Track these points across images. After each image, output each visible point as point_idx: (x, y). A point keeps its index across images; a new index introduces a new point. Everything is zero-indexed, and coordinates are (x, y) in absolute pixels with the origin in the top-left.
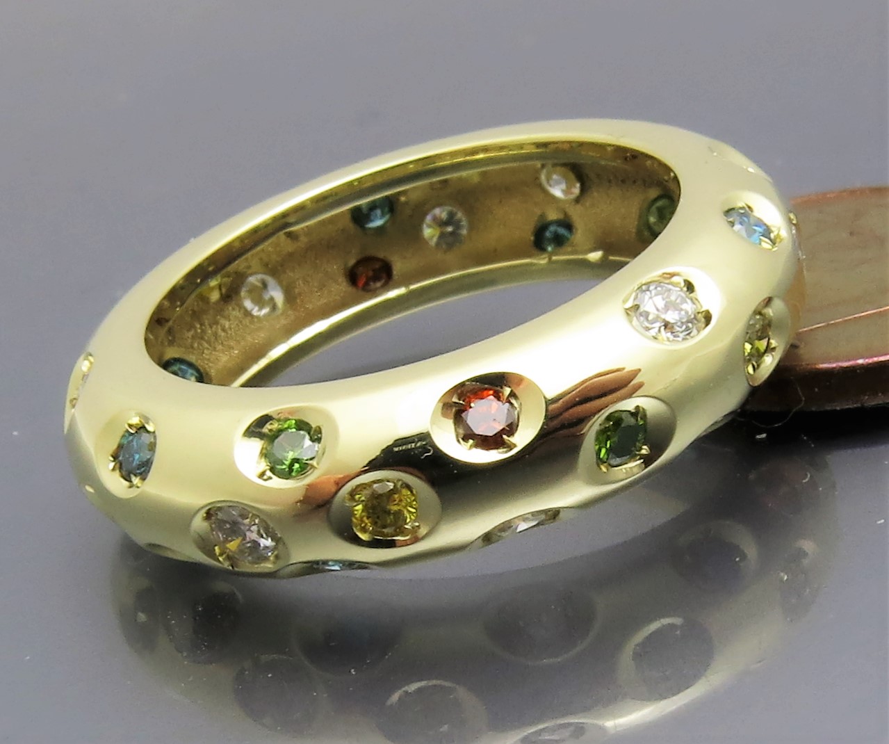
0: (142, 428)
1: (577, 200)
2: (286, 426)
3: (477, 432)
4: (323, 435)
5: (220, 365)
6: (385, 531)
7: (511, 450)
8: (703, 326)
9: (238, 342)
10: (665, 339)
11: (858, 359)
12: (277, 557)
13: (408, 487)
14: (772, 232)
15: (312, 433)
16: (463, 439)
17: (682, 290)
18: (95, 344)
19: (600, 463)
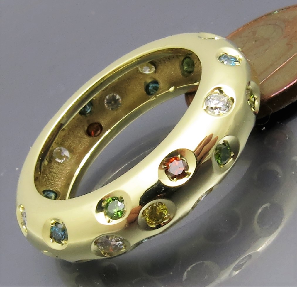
0: (57, 224)
1: (155, 72)
2: (108, 201)
3: (176, 174)
4: (123, 198)
5: (60, 186)
6: (159, 221)
7: (190, 175)
8: (232, 103)
9: (61, 175)
10: (223, 114)
11: (284, 87)
12: (125, 246)
13: (162, 204)
14: (237, 58)
15: (119, 199)
16: (172, 179)
17: (219, 94)
18: (19, 201)
19: (220, 165)
